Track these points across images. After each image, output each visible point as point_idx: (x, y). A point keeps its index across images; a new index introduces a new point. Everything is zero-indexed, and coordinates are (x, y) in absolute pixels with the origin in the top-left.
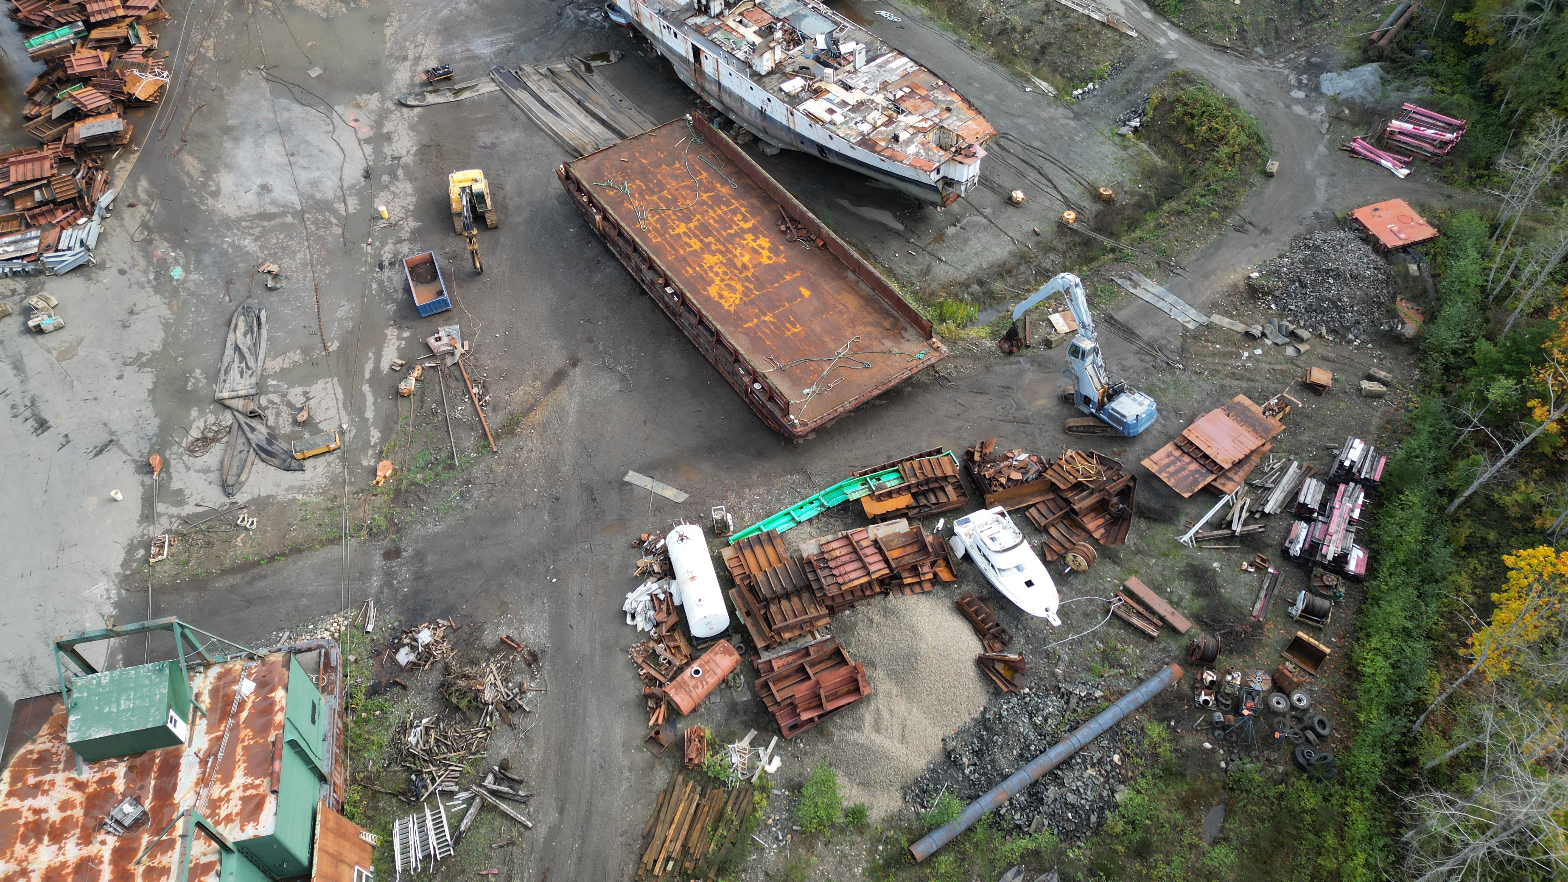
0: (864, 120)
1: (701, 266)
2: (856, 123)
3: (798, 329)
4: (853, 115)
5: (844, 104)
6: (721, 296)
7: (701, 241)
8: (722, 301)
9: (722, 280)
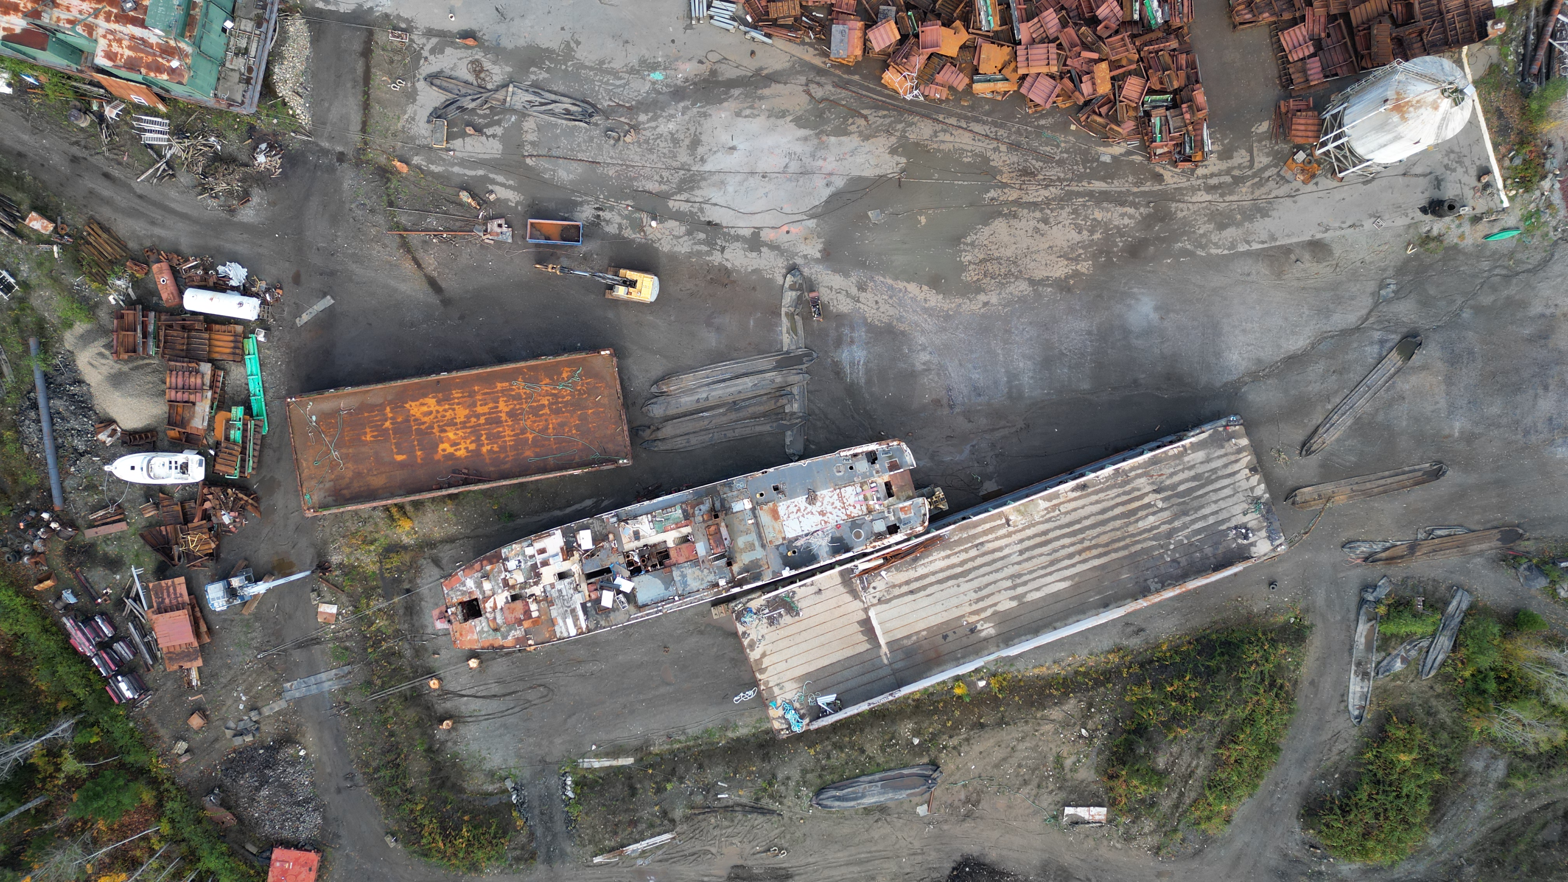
0: (519, 567)
1: (458, 404)
2: (520, 562)
3: (368, 438)
4: (529, 563)
5: (545, 563)
6: (423, 404)
7: (484, 414)
8: (418, 403)
9: (438, 412)
